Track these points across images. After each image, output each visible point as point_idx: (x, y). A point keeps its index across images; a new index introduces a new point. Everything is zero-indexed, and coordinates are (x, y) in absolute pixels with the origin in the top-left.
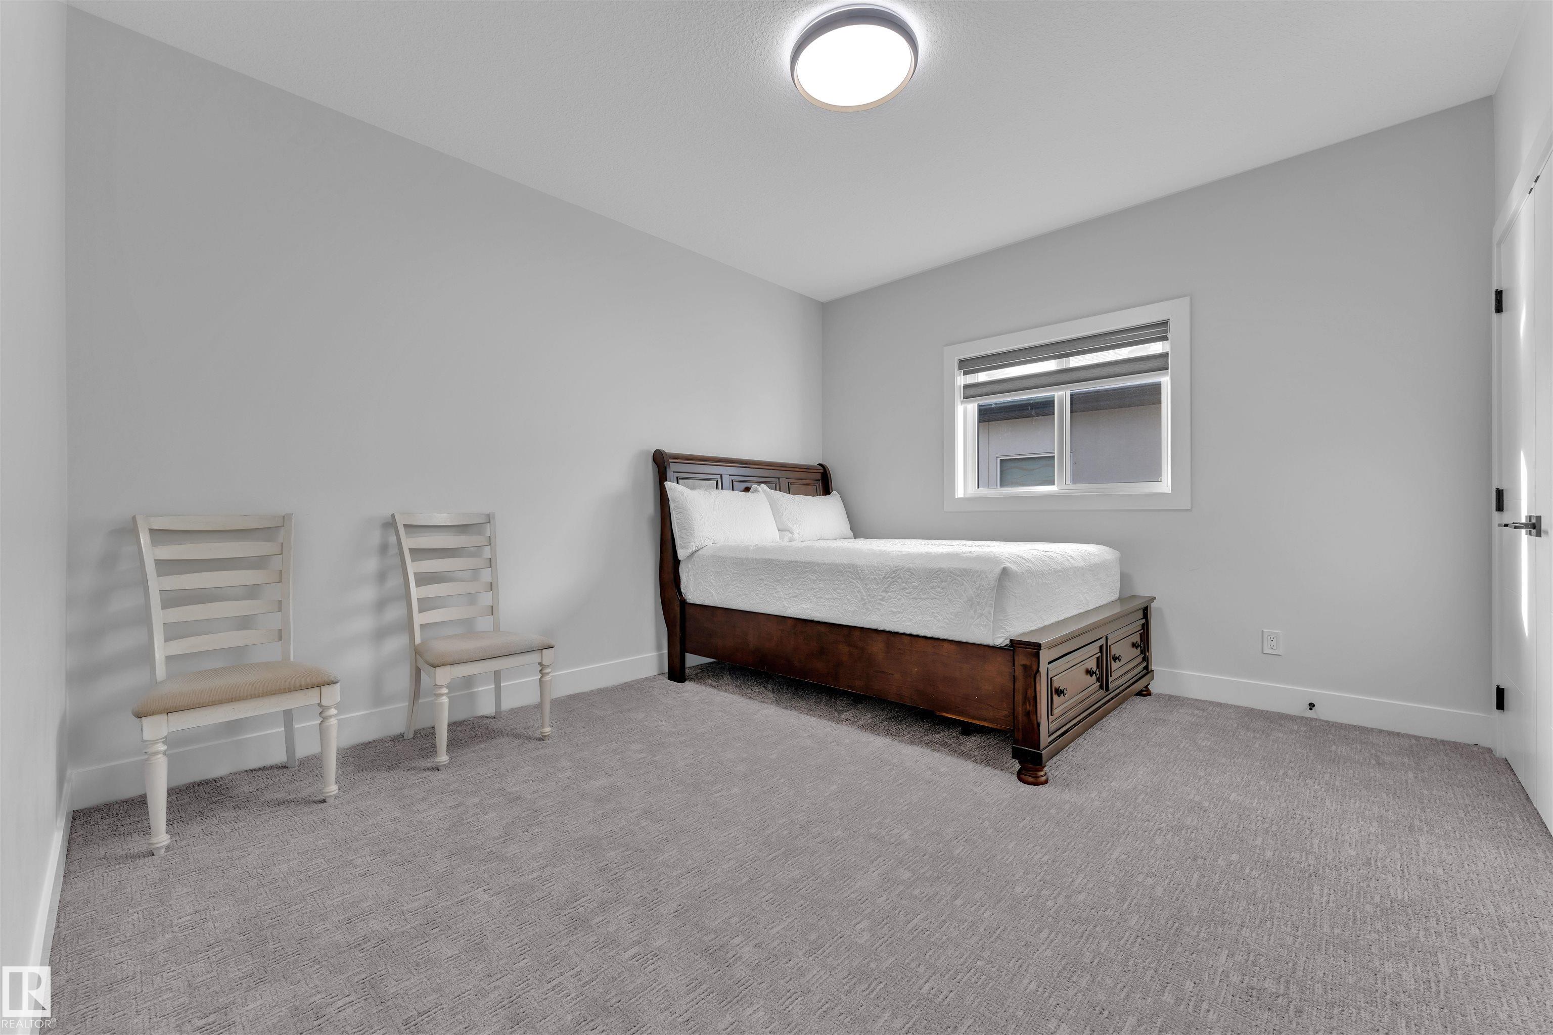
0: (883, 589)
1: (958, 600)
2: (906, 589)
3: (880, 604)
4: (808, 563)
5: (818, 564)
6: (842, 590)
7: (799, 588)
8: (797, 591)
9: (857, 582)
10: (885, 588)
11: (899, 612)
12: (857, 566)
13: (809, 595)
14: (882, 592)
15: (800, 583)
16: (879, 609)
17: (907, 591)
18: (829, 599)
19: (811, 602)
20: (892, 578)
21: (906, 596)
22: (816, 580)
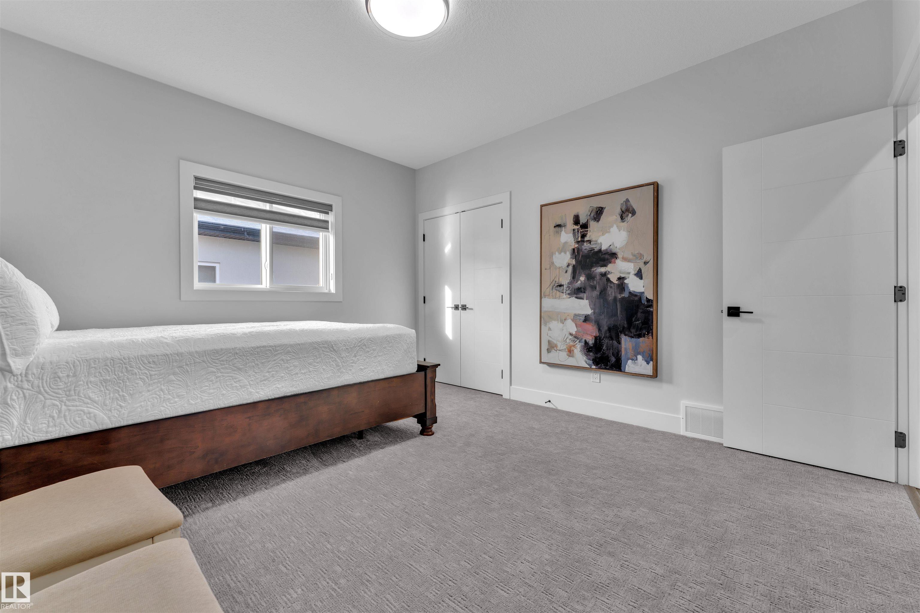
0: (353, 354)
1: (400, 352)
2: (369, 352)
3: (352, 366)
4: (279, 346)
5: (291, 346)
6: (318, 363)
7: (270, 370)
8: (267, 374)
9: (331, 354)
10: (355, 354)
11: (365, 368)
12: (330, 342)
13: (283, 375)
14: (353, 357)
15: (269, 367)
16: (350, 370)
17: (370, 353)
18: (305, 373)
19: (285, 380)
20: (359, 346)
21: (369, 356)
22: (290, 360)
